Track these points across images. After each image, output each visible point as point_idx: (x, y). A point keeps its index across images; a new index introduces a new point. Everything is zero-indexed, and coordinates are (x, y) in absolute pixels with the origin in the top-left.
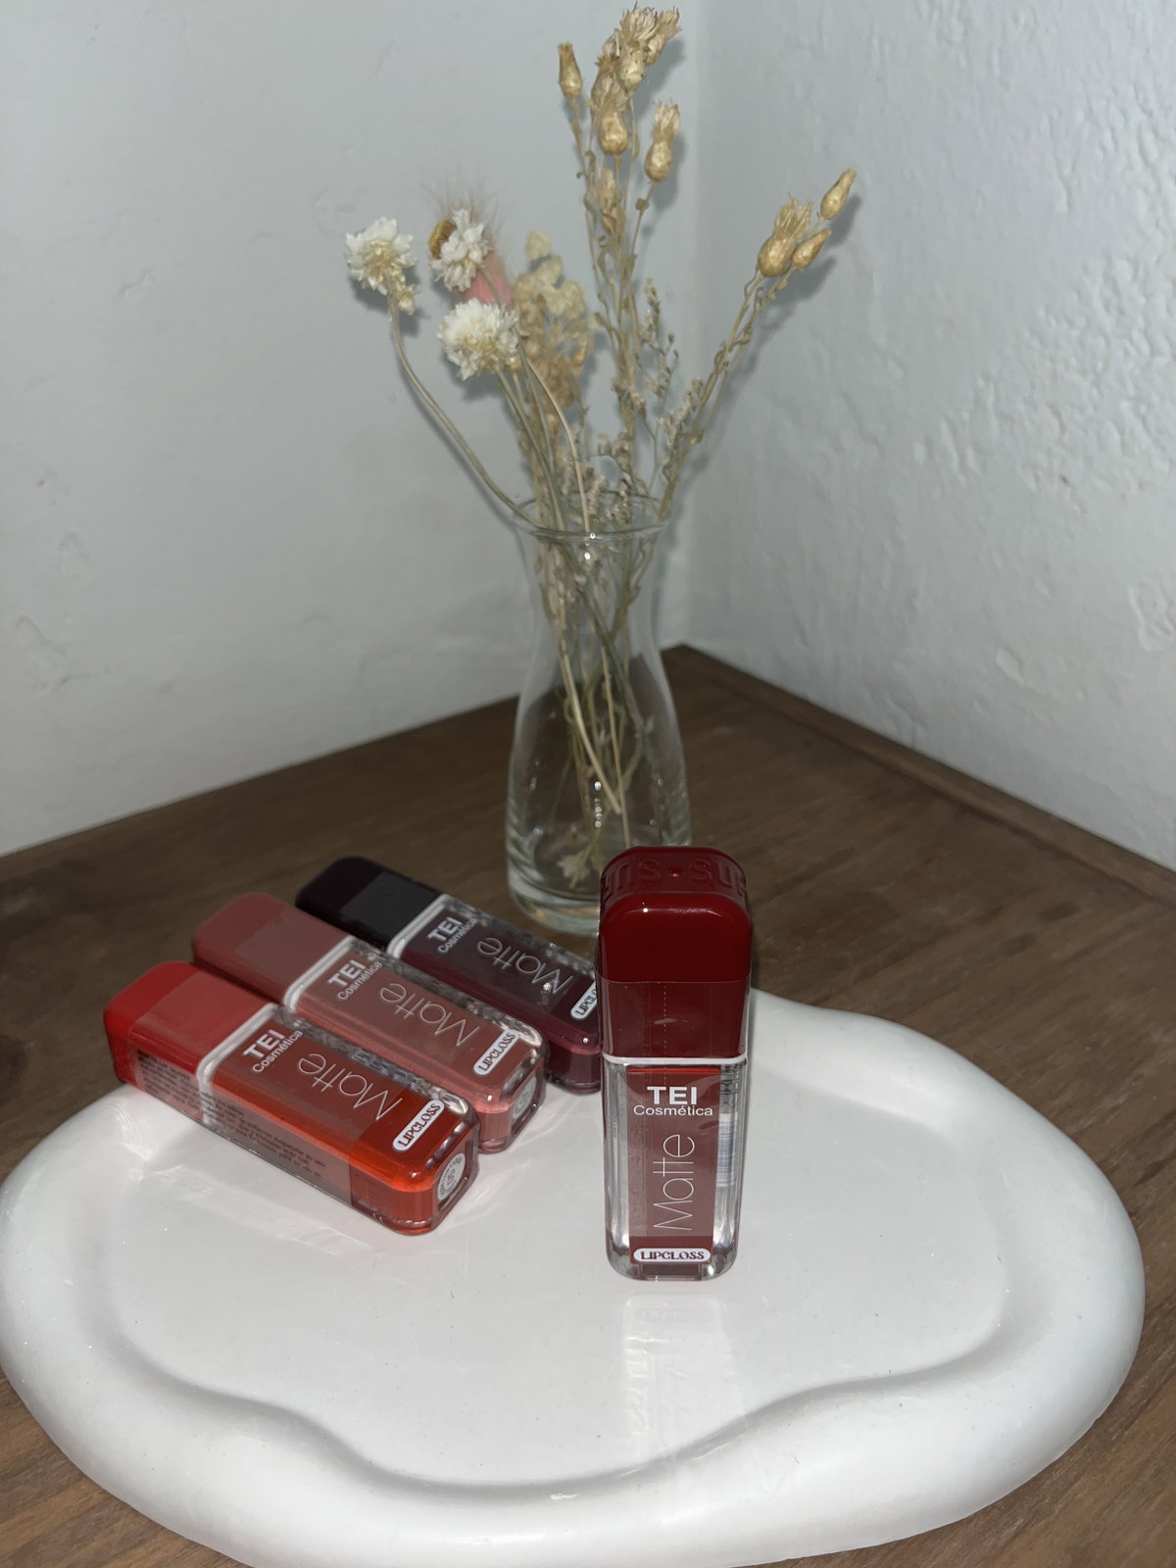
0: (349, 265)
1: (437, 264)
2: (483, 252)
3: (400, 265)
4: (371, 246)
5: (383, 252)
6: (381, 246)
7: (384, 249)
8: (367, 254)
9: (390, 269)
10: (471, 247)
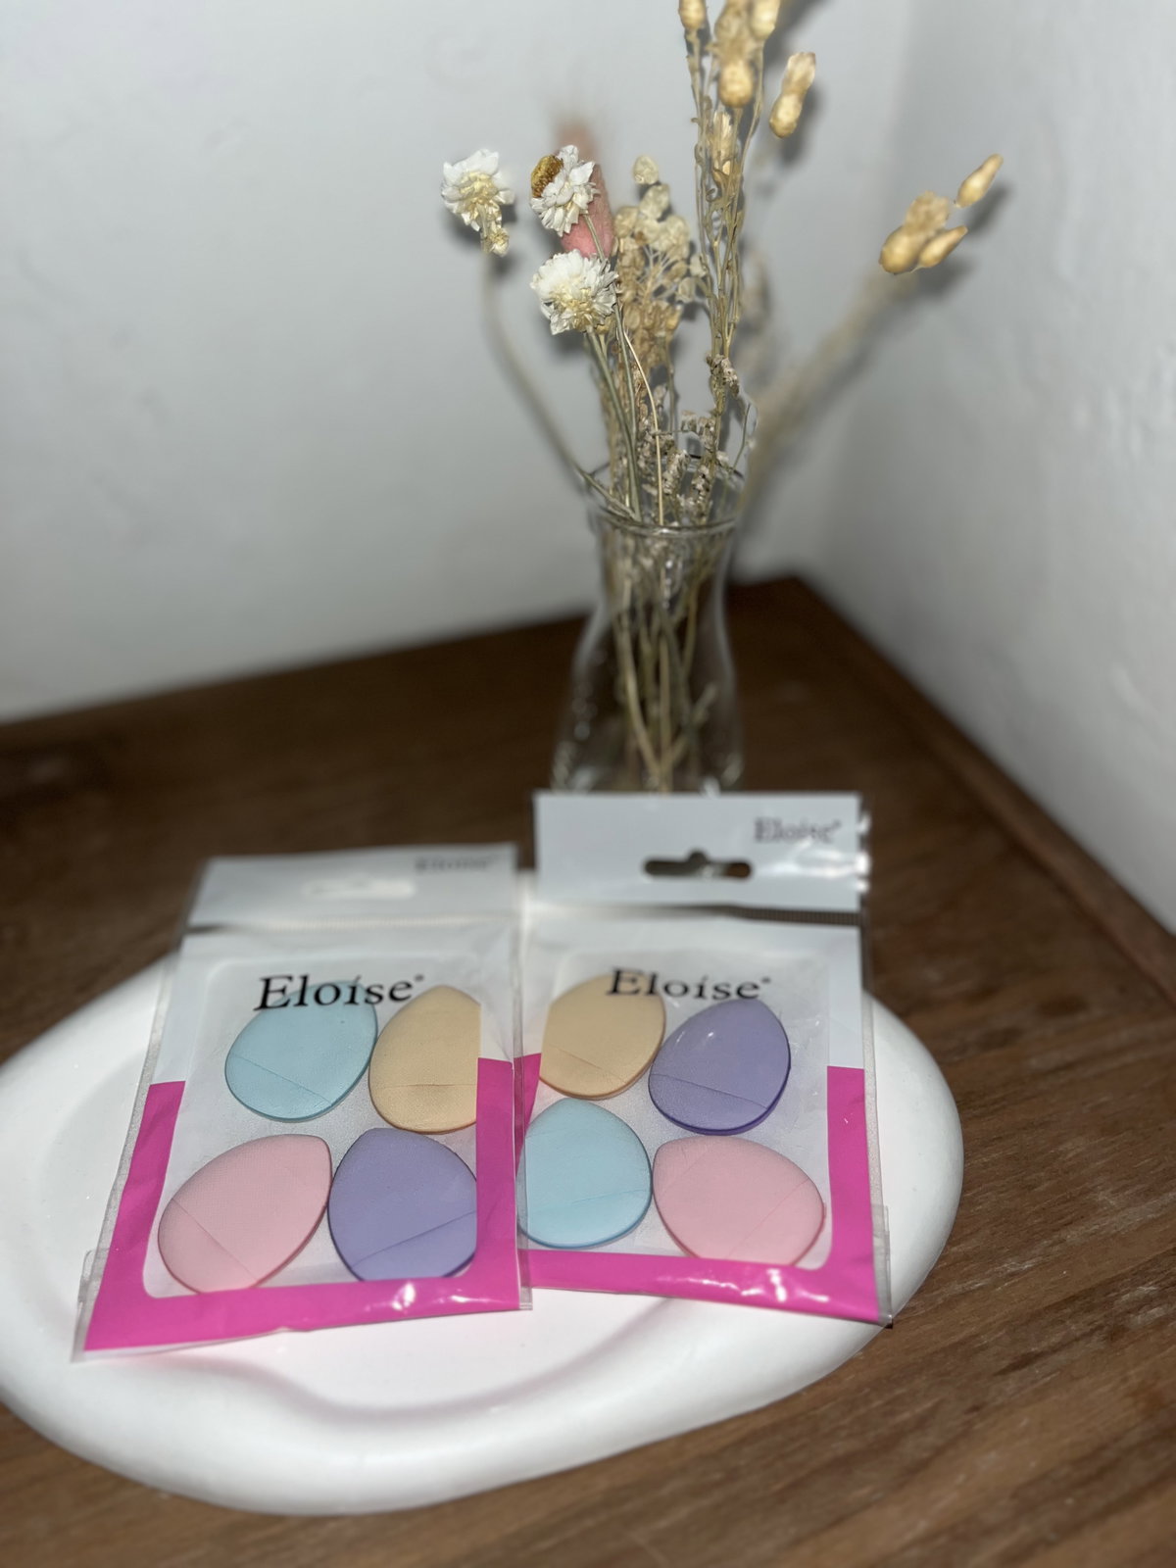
0: (443, 196)
1: (537, 203)
2: (589, 197)
3: (498, 201)
4: (469, 178)
5: (481, 187)
6: (481, 180)
7: (484, 183)
8: (464, 187)
9: (486, 206)
10: (576, 190)
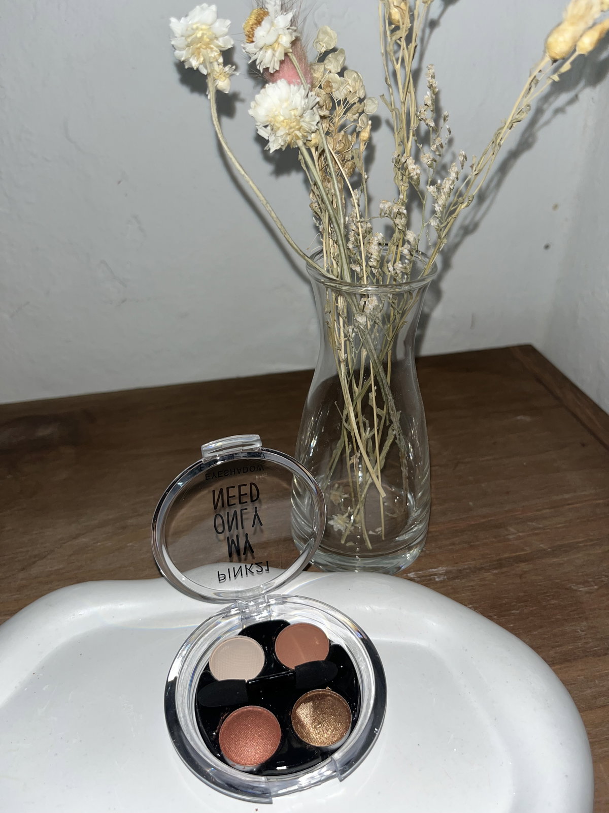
1: (250, 48)
2: (292, 37)
3: (218, 46)
4: (192, 29)
5: (203, 35)
6: (202, 30)
7: (205, 32)
8: (189, 36)
9: (209, 50)
10: (281, 32)
